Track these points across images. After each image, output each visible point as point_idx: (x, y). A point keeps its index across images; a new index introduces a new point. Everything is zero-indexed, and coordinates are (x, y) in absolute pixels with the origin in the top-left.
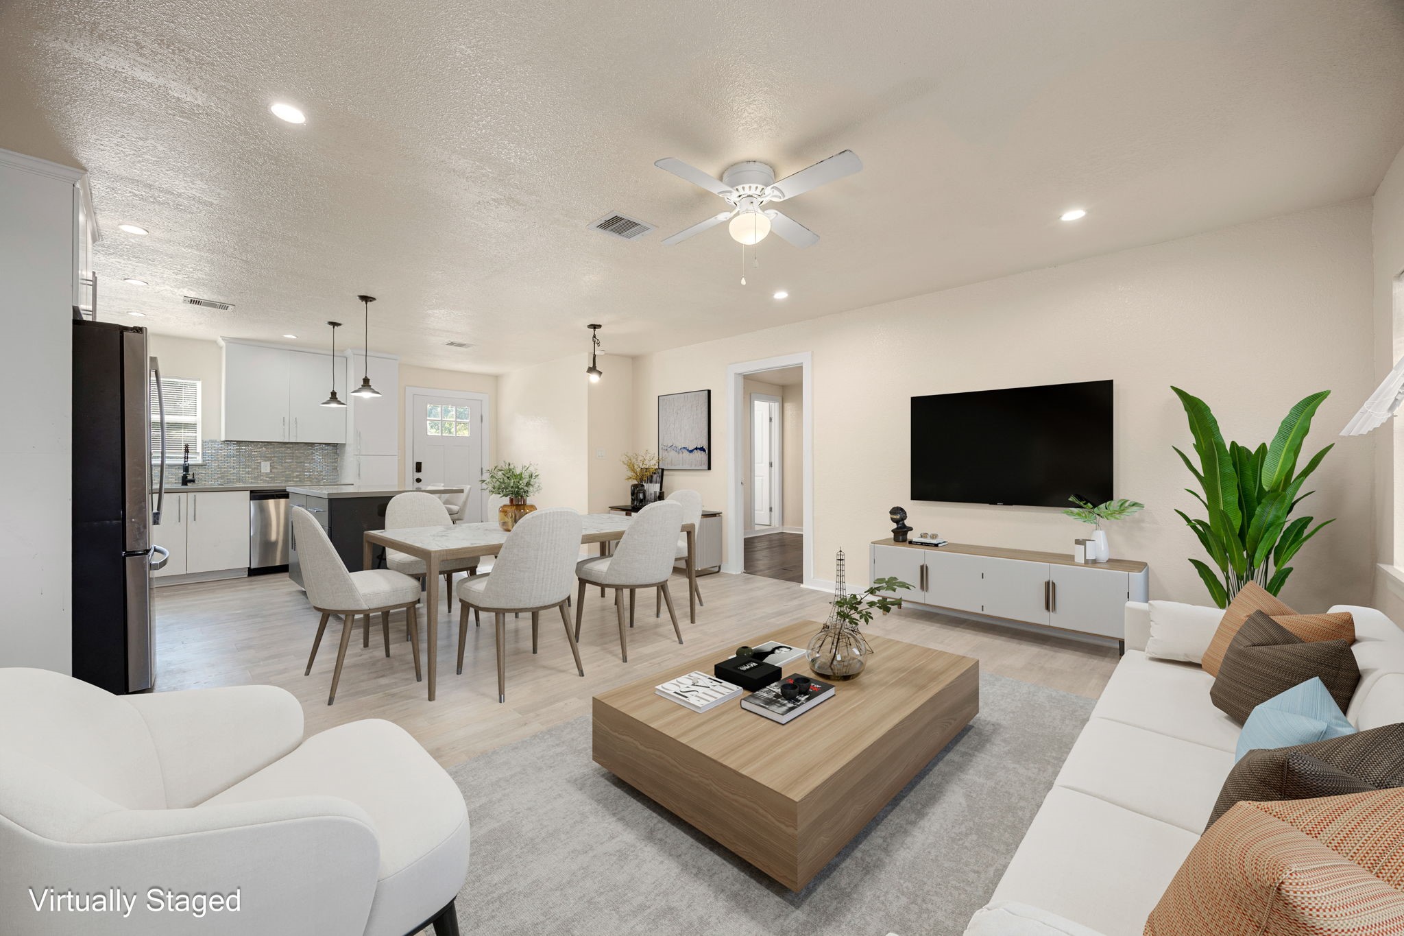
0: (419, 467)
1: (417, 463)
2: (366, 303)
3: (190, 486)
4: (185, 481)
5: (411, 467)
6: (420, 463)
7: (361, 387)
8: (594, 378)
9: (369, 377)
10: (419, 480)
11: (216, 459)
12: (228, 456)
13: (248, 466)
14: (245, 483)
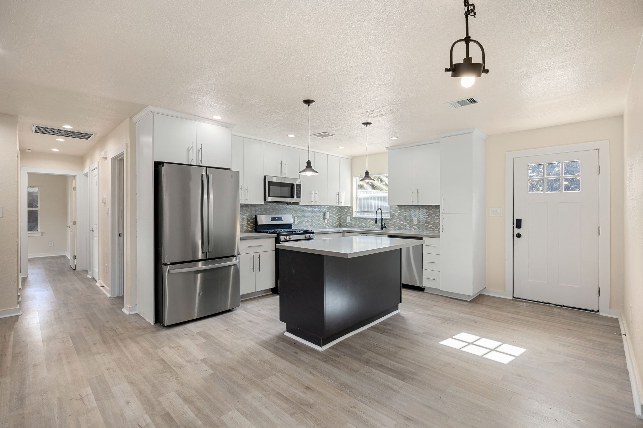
0: (519, 224)
1: (517, 220)
4: (382, 228)
5: (511, 224)
6: (521, 220)
10: (519, 236)
11: (395, 216)
12: (399, 214)
13: (408, 220)
14: (406, 229)
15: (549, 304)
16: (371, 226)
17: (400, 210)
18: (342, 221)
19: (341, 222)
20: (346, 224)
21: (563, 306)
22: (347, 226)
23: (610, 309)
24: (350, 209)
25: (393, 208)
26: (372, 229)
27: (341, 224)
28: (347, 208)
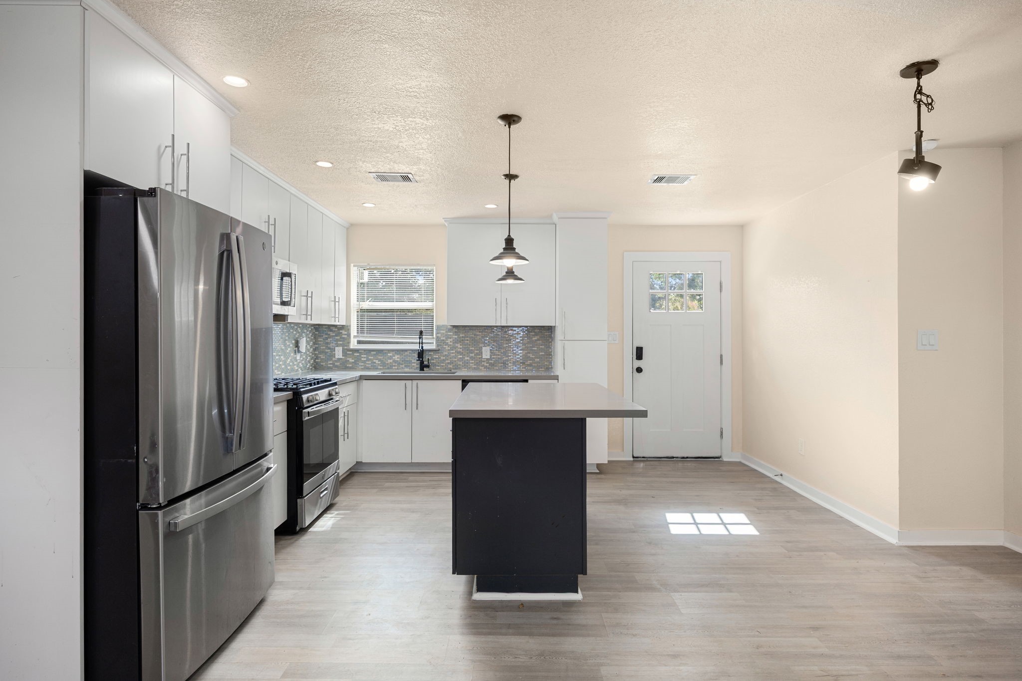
0: (639, 353)
1: (638, 348)
2: (509, 127)
3: (427, 373)
4: (423, 367)
5: (630, 354)
6: (641, 348)
7: (502, 251)
8: (920, 182)
9: (512, 236)
10: (639, 370)
11: (447, 344)
12: (455, 341)
13: (472, 352)
14: (469, 368)
15: (673, 458)
16: (395, 366)
17: (456, 333)
18: (322, 356)
19: (317, 358)
20: (331, 362)
21: (687, 458)
22: (336, 366)
23: (732, 451)
24: (343, 332)
25: (443, 330)
26: (397, 371)
27: (317, 363)
28: (334, 329)
